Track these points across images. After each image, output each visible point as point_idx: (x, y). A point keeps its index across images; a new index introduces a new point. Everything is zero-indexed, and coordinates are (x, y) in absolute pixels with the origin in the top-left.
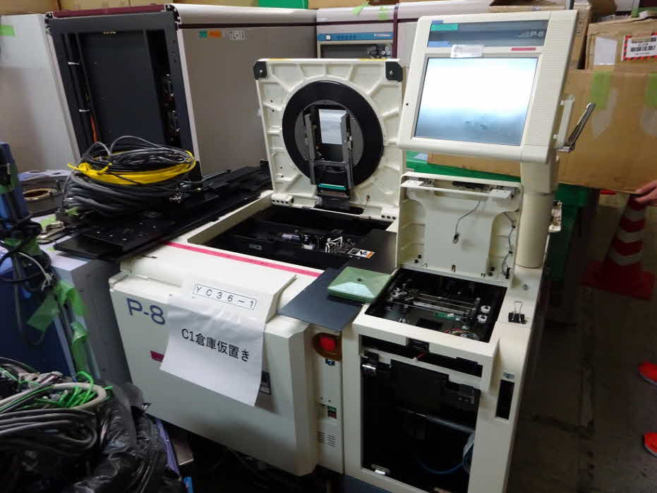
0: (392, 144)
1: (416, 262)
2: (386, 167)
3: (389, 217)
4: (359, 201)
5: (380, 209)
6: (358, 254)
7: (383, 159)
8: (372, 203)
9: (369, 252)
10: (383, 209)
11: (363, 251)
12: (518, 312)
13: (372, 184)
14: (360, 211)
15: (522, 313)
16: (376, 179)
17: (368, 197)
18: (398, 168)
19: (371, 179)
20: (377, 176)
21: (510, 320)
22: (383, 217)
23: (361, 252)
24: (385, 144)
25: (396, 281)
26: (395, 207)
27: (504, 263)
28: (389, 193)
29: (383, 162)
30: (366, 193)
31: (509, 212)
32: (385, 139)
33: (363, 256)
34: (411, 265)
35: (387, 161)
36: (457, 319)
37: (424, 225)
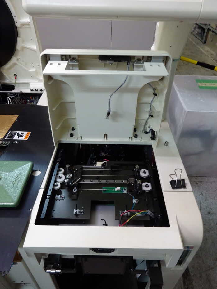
0: (23, 25)
1: (72, 135)
2: (24, 48)
3: (37, 90)
4: (9, 79)
5: (28, 84)
6: (16, 137)
7: (19, 40)
8: (20, 80)
9: (25, 133)
10: (31, 84)
11: (20, 133)
12: (179, 179)
13: (15, 64)
14: (12, 87)
15: (182, 179)
16: (18, 60)
17: (16, 76)
18: (34, 47)
19: (14, 60)
20: (19, 57)
21: (173, 187)
22: (32, 90)
23: (18, 135)
24: (17, 25)
25: (58, 160)
26: (40, 81)
27: (146, 124)
28: (33, 70)
29: (20, 43)
30: (13, 72)
31: (152, 82)
32: (16, 19)
33: (21, 138)
34: (67, 140)
35: (23, 41)
36: (125, 192)
37: (74, 102)
